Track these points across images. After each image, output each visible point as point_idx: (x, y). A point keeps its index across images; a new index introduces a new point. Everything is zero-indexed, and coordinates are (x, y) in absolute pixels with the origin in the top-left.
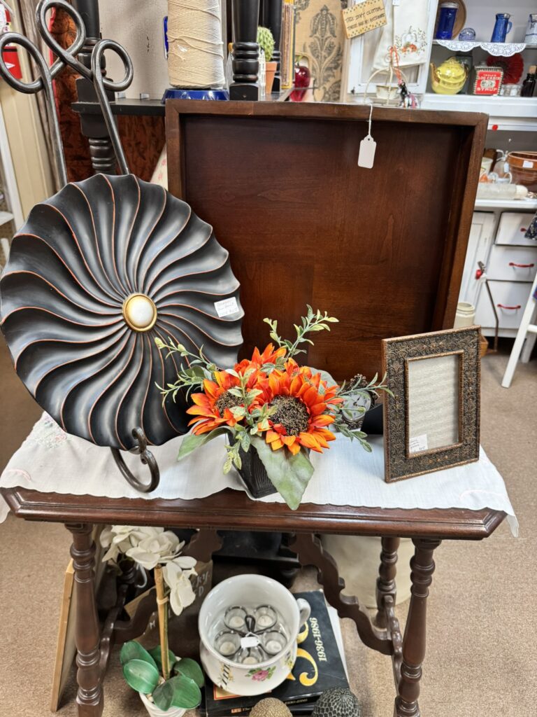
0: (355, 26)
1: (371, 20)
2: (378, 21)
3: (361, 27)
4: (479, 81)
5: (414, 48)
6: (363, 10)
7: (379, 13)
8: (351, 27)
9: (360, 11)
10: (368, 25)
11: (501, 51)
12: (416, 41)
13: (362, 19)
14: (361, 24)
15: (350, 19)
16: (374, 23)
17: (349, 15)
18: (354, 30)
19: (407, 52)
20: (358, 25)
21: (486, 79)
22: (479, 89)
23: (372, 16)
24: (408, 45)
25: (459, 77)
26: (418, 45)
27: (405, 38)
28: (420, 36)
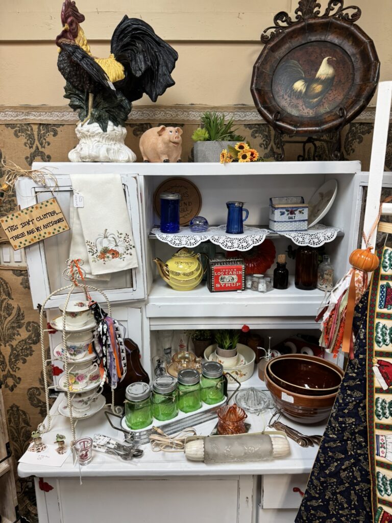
0: (23, 235)
1: (45, 227)
2: (56, 226)
3: (32, 236)
4: (217, 277)
5: (115, 254)
6: (31, 216)
7: (56, 218)
8: (17, 237)
9: (27, 218)
10: (42, 232)
11: (236, 245)
12: (116, 246)
13: (31, 227)
14: (29, 233)
15: (13, 228)
16: (51, 229)
17: (11, 223)
18: (22, 240)
19: (106, 259)
20: (26, 233)
21: (225, 274)
22: (218, 286)
23: (45, 221)
24: (105, 251)
25: (192, 273)
26: (120, 250)
27: (101, 243)
28: (122, 239)
